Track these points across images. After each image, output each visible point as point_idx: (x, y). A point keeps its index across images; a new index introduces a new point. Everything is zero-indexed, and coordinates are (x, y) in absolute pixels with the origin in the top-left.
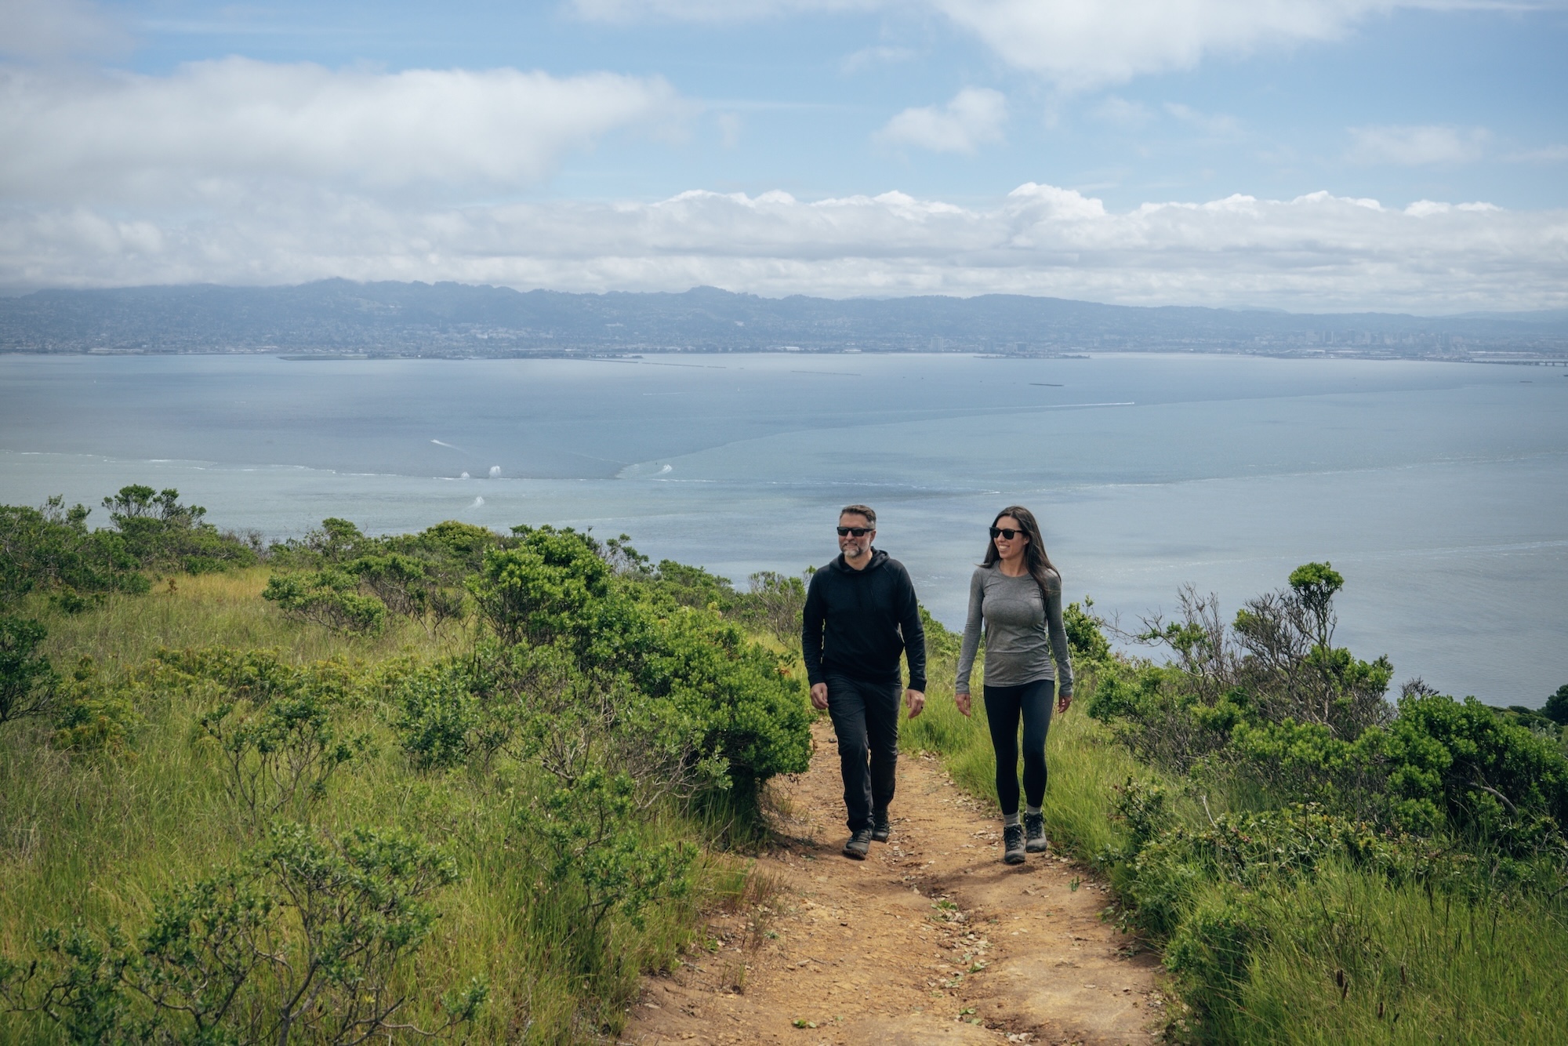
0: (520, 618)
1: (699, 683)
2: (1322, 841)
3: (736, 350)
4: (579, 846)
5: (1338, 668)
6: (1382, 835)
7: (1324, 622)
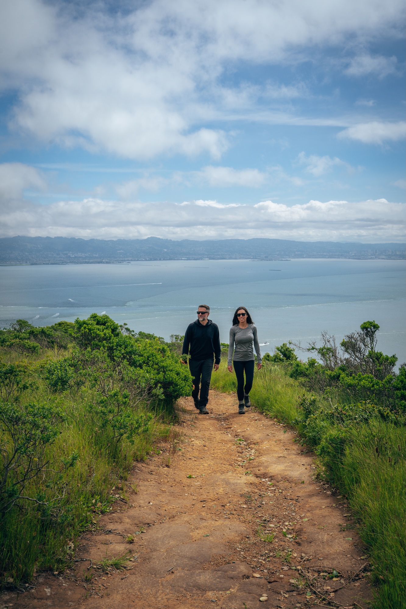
0: (89, 344)
1: (153, 365)
2: (371, 413)
3: (164, 260)
4: (110, 417)
5: (378, 359)
6: (392, 412)
7: (373, 341)
